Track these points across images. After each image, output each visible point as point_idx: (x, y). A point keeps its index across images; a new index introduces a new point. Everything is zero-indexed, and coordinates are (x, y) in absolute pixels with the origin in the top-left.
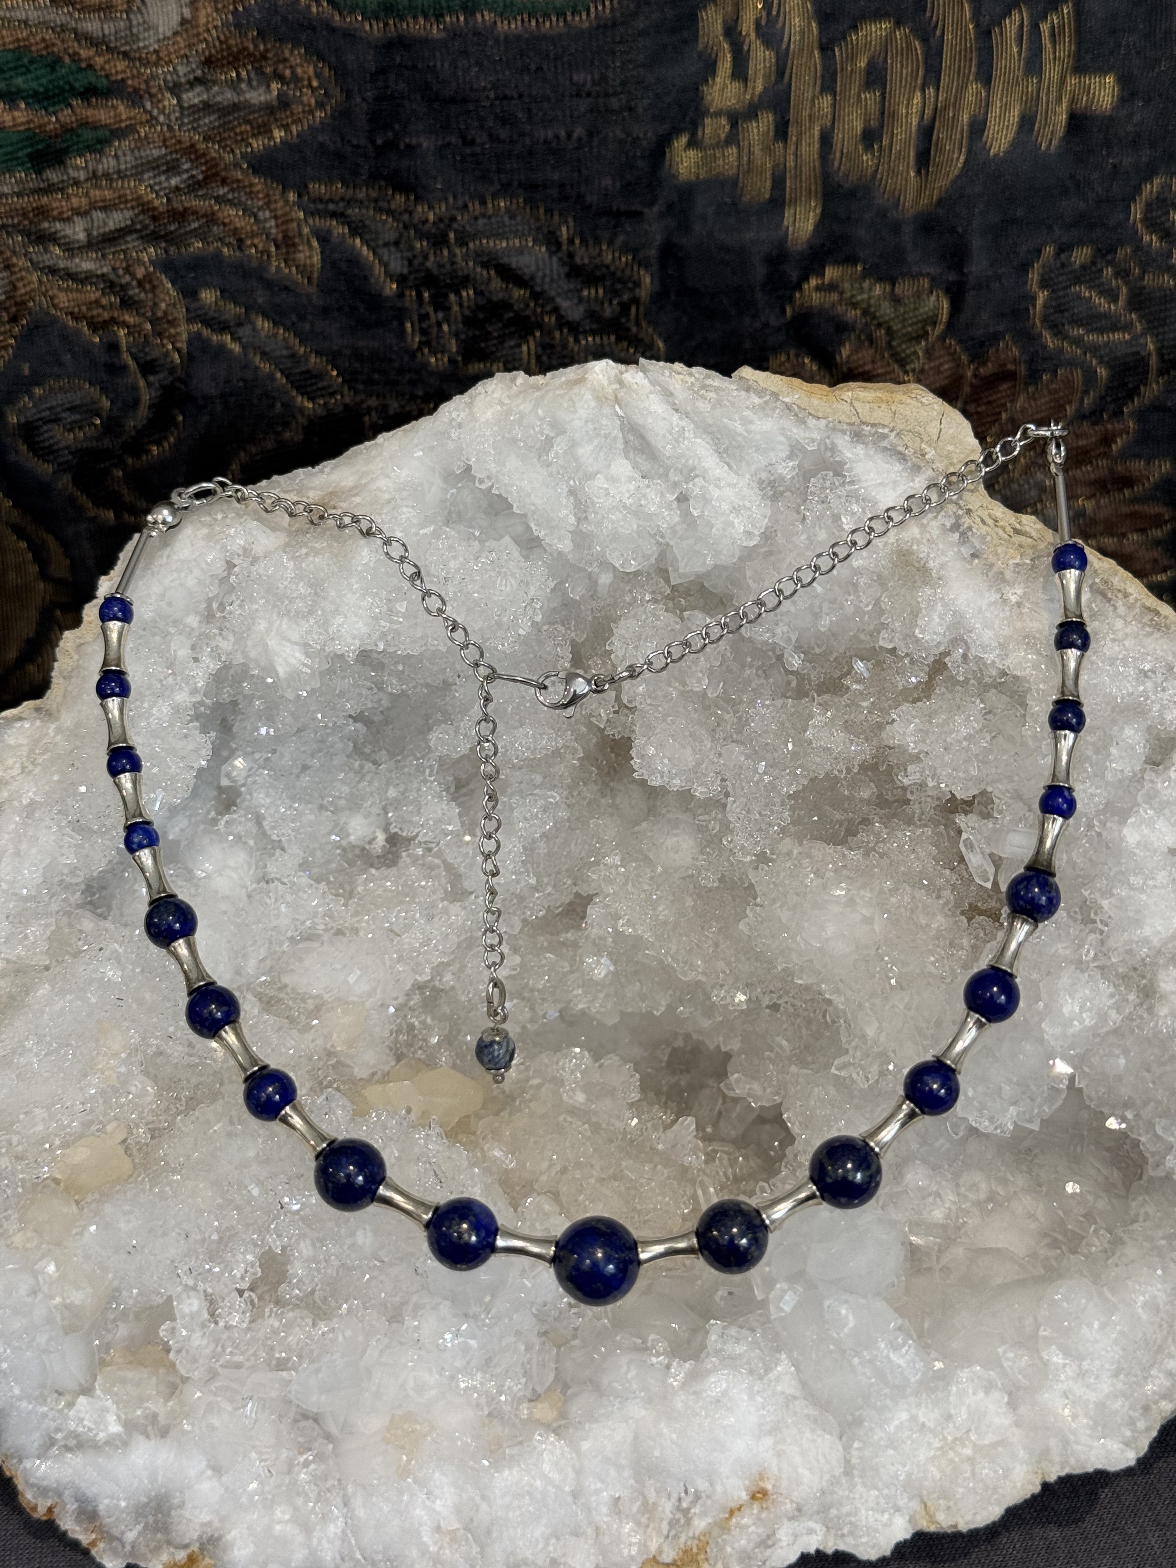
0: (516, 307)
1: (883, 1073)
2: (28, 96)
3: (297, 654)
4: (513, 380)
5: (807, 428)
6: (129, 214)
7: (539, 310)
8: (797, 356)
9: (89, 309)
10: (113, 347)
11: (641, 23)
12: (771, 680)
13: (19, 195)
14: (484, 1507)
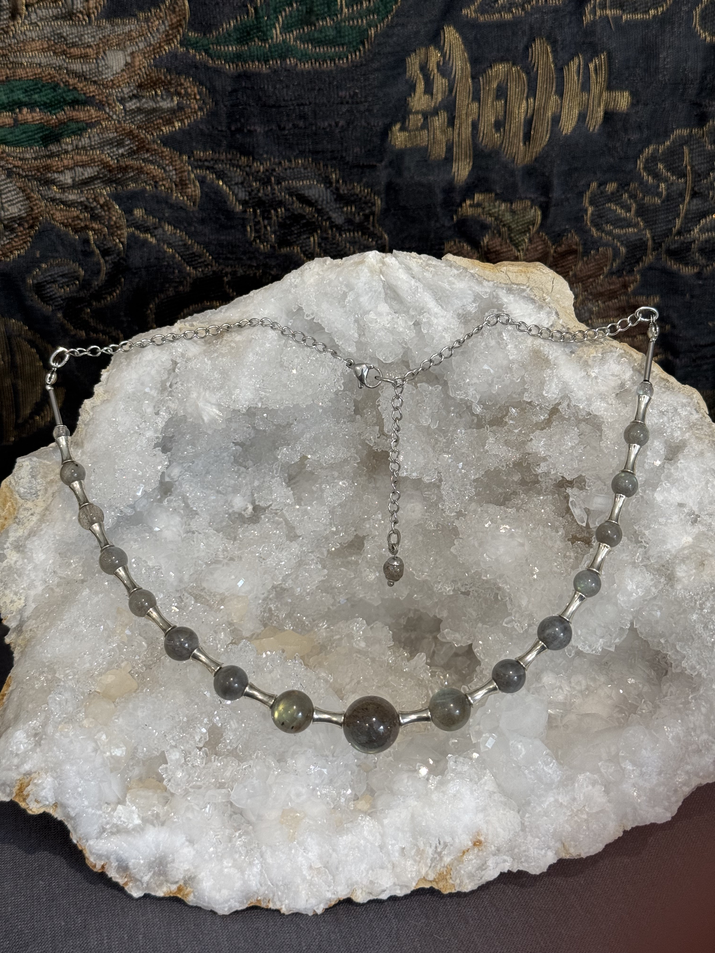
0: (307, 217)
1: (529, 625)
2: (41, 105)
3: (214, 410)
4: (325, 262)
5: (483, 286)
6: (97, 169)
7: (320, 218)
8: (460, 242)
9: (72, 221)
10: (86, 241)
11: (375, 65)
12: (464, 419)
13: (35, 159)
14: (334, 855)
